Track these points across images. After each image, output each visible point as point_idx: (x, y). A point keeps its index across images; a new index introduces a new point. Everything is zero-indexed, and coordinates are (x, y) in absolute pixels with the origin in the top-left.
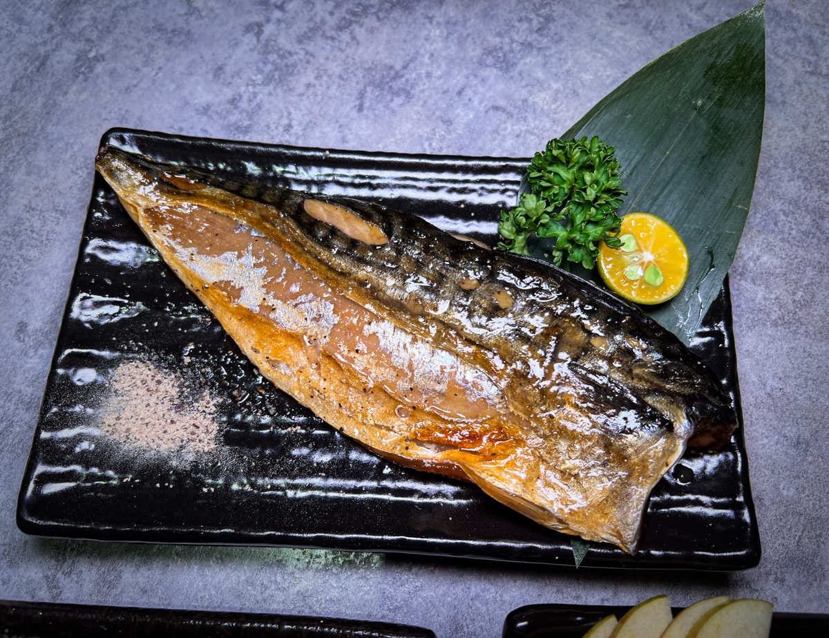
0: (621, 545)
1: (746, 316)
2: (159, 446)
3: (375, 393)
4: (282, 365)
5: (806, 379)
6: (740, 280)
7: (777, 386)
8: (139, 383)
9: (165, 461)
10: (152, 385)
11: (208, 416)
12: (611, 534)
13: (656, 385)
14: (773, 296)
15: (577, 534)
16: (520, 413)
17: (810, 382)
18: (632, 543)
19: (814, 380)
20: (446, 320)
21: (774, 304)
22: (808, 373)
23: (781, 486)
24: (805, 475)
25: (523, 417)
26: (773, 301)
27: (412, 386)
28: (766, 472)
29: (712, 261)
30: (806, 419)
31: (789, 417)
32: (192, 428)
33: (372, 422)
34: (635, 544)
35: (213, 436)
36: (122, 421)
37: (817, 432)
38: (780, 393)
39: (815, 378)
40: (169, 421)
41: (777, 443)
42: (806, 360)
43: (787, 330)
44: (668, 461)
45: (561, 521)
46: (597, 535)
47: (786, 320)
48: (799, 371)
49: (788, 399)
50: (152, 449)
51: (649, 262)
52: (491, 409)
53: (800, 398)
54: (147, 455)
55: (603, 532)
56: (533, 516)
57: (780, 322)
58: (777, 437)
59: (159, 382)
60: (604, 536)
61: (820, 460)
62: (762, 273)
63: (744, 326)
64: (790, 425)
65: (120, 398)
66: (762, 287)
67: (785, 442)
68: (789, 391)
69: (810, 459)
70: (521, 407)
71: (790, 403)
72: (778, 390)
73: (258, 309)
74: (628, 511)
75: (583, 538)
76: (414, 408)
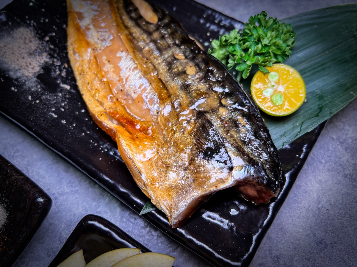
0: (169, 218)
1: (330, 163)
2: (12, 64)
3: (106, 84)
4: (77, 55)
5: (346, 213)
6: (338, 145)
7: (326, 207)
8: (23, 38)
9: (8, 71)
10: (27, 41)
11: (38, 63)
12: (167, 208)
13: (238, 145)
14: (353, 162)
15: (149, 197)
16: (161, 124)
17: (347, 216)
18: (175, 219)
19: (351, 216)
20: (157, 66)
21: (351, 166)
22: (350, 210)
23: (295, 259)
24: (313, 261)
25: (162, 127)
26: (351, 164)
27: (122, 89)
28: (291, 246)
29: (319, 113)
30: (333, 233)
31: (323, 226)
32: (28, 64)
33: (97, 98)
34: (176, 221)
35: (34, 71)
36: (6, 48)
37: (335, 243)
38: (326, 212)
39: (352, 215)
40: (22, 57)
41: (307, 235)
42: (352, 203)
43: (351, 183)
44: (219, 185)
45: (145, 185)
46: (159, 204)
47: (353, 177)
48: (344, 207)
49: (329, 217)
50: (8, 64)
51: (280, 92)
52: (151, 117)
53: (336, 220)
54: (5, 65)
55: (163, 204)
56: (133, 174)
57: (349, 176)
58: (309, 232)
59: (31, 41)
60: (162, 206)
61: (328, 259)
62: (354, 148)
63: (326, 168)
64: (321, 231)
65: (12, 40)
66: (350, 155)
67: (312, 238)
68: (332, 213)
69: (322, 255)
70: (163, 121)
71: (329, 219)
72: (325, 209)
73: (84, 28)
74: (182, 200)
75: (152, 201)
76: (117, 99)
